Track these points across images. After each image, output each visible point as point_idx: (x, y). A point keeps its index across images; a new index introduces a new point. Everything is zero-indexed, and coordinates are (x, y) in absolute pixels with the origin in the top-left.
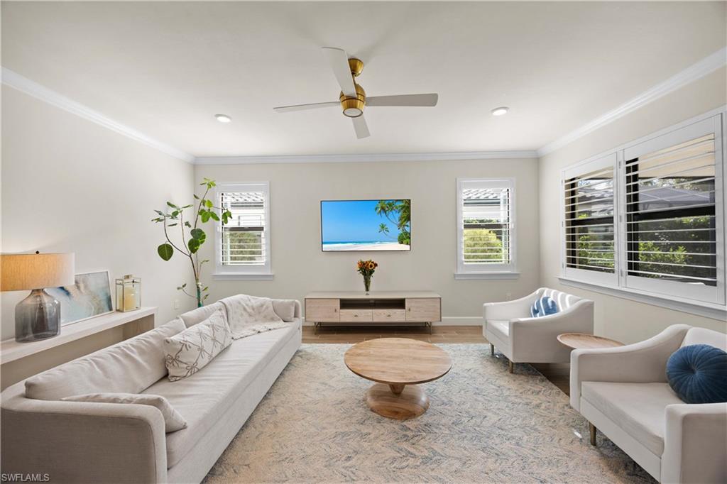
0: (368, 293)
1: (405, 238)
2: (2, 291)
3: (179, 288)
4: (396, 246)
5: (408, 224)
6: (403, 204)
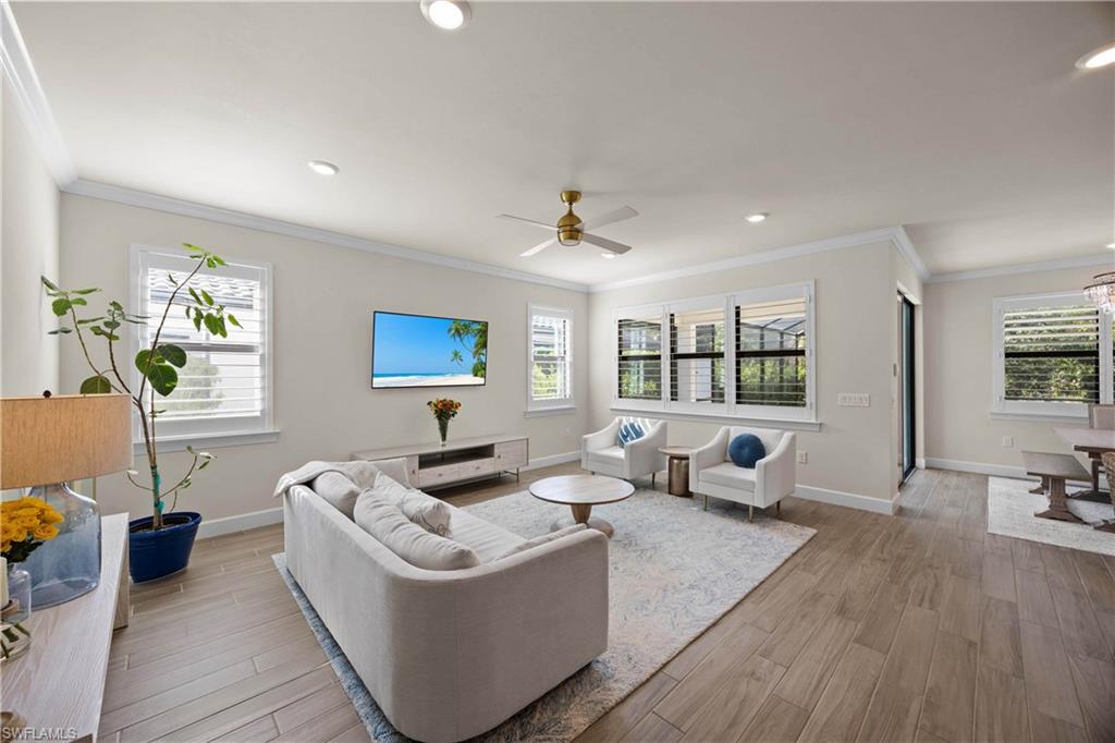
0: (445, 443)
1: (479, 370)
2: (3, 489)
4: (470, 379)
5: (484, 352)
6: (479, 327)
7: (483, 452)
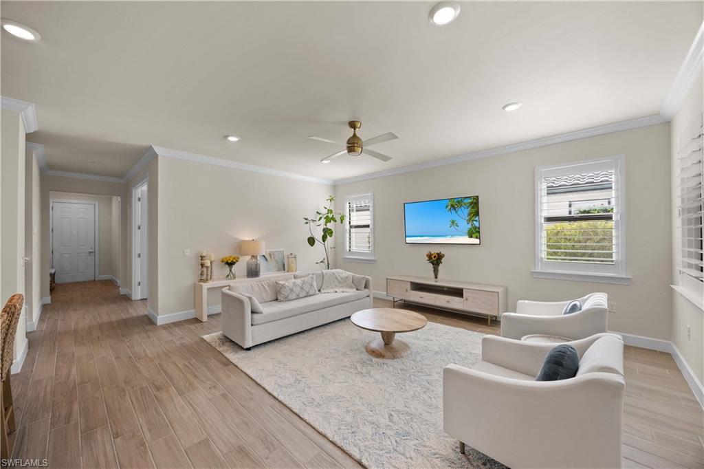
1: (474, 232)
3: (317, 263)
4: (466, 240)
5: (477, 218)
6: (471, 200)
7: (458, 293)
